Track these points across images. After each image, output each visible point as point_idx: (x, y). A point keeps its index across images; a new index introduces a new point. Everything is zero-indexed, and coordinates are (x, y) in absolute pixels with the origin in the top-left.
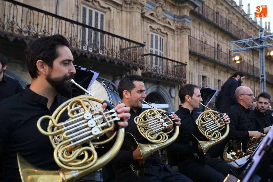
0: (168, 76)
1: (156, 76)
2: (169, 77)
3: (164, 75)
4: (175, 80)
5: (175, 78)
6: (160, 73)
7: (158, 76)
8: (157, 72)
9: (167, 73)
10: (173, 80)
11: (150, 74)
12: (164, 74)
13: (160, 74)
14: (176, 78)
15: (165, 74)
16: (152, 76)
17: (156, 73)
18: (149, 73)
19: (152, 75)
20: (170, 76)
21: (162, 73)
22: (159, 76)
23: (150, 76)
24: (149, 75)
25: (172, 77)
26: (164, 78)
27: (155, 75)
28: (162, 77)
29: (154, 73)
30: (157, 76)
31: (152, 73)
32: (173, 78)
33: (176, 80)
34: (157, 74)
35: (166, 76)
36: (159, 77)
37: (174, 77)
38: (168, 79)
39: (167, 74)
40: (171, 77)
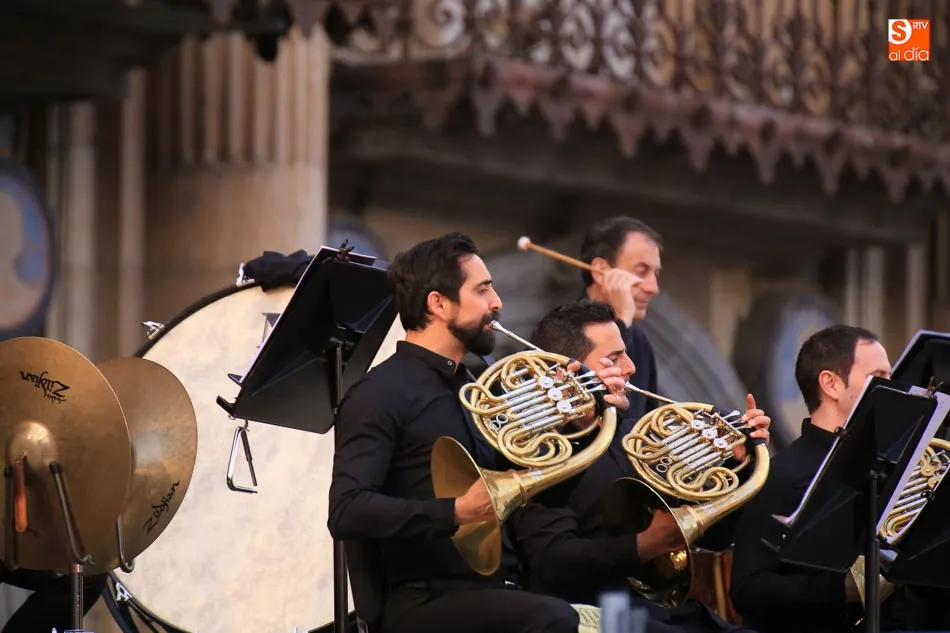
0: (720, 108)
1: (535, 116)
2: (733, 123)
3: (670, 99)
4: (830, 170)
5: (832, 143)
6: (597, 65)
7: (579, 121)
8: (557, 58)
9: (716, 69)
10: (797, 175)
11: (450, 95)
12: (660, 74)
13: (598, 85)
14: (863, 135)
15: (679, 81)
16: (486, 124)
17: (551, 75)
18: (437, 70)
19: (487, 107)
20: (751, 115)
21: (639, 71)
22: (593, 112)
23: (463, 115)
24: (434, 109)
25: (786, 123)
26: (660, 150)
27: (522, 98)
28: (628, 129)
29: (509, 69)
30: (558, 114)
31: (487, 78)
32: (801, 136)
33: (848, 175)
34: (560, 88)
35: (700, 117)
36: (593, 137)
37: (820, 127)
38: (718, 151)
39: (703, 82)
40: (767, 131)
